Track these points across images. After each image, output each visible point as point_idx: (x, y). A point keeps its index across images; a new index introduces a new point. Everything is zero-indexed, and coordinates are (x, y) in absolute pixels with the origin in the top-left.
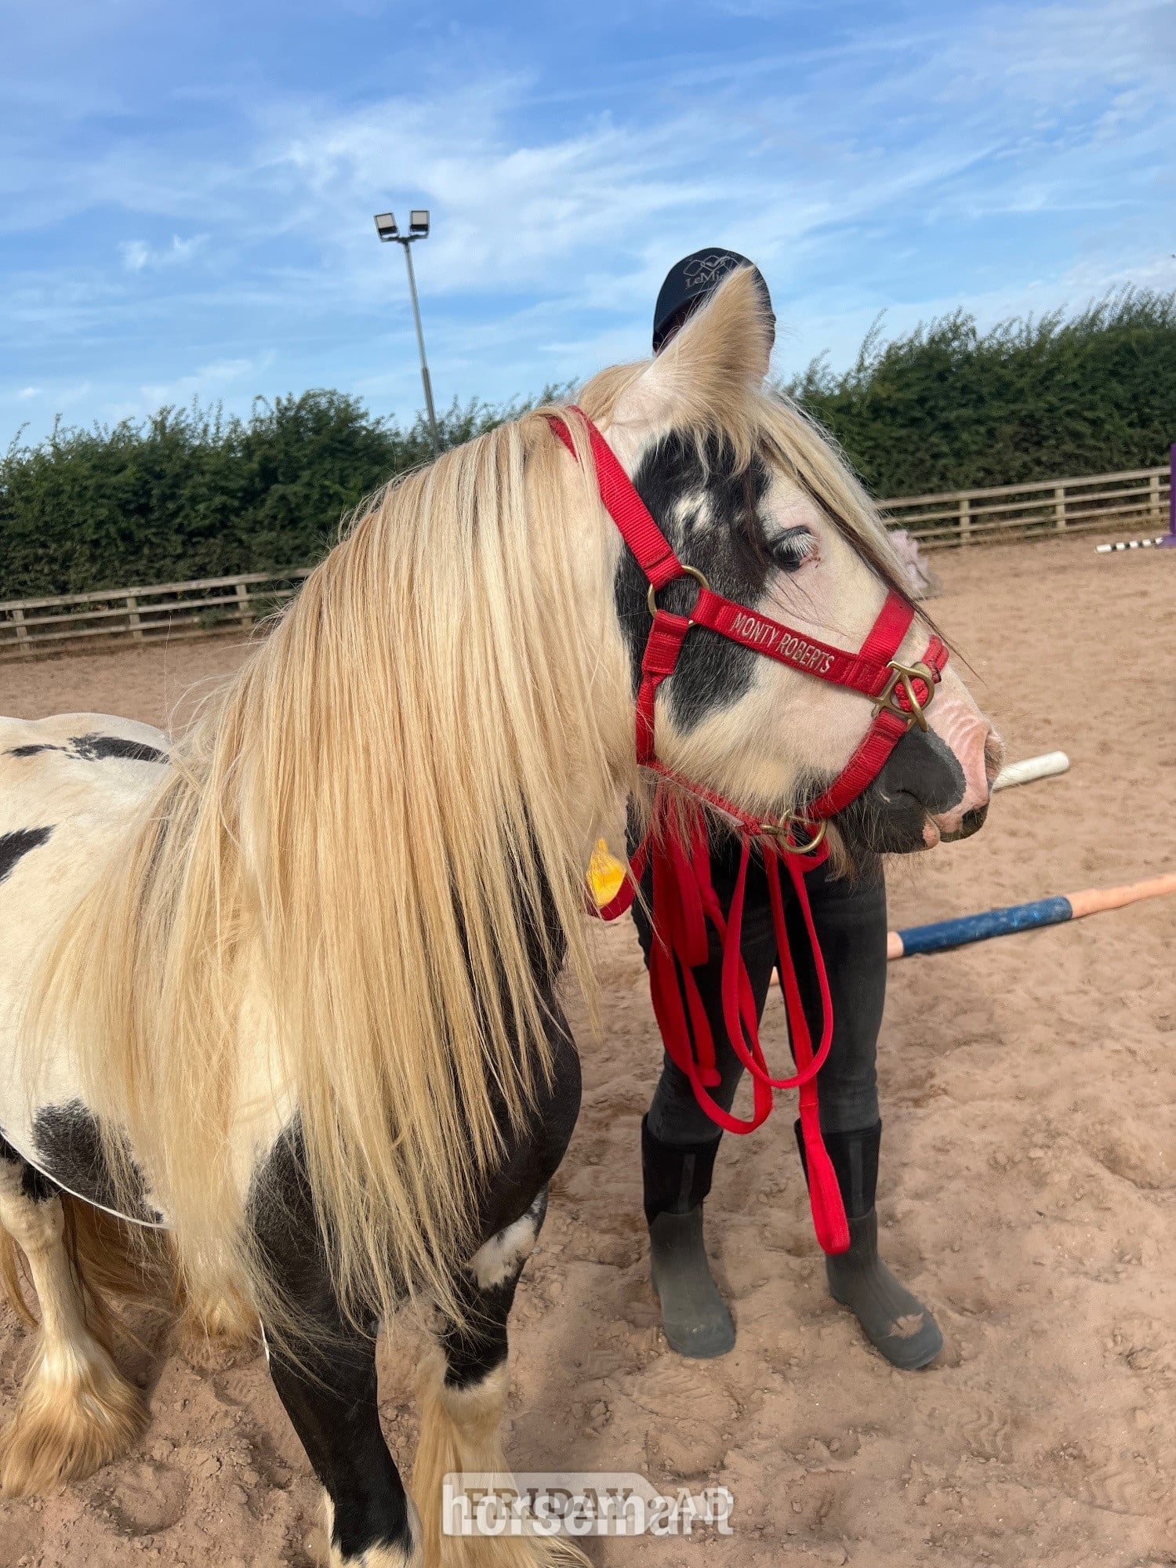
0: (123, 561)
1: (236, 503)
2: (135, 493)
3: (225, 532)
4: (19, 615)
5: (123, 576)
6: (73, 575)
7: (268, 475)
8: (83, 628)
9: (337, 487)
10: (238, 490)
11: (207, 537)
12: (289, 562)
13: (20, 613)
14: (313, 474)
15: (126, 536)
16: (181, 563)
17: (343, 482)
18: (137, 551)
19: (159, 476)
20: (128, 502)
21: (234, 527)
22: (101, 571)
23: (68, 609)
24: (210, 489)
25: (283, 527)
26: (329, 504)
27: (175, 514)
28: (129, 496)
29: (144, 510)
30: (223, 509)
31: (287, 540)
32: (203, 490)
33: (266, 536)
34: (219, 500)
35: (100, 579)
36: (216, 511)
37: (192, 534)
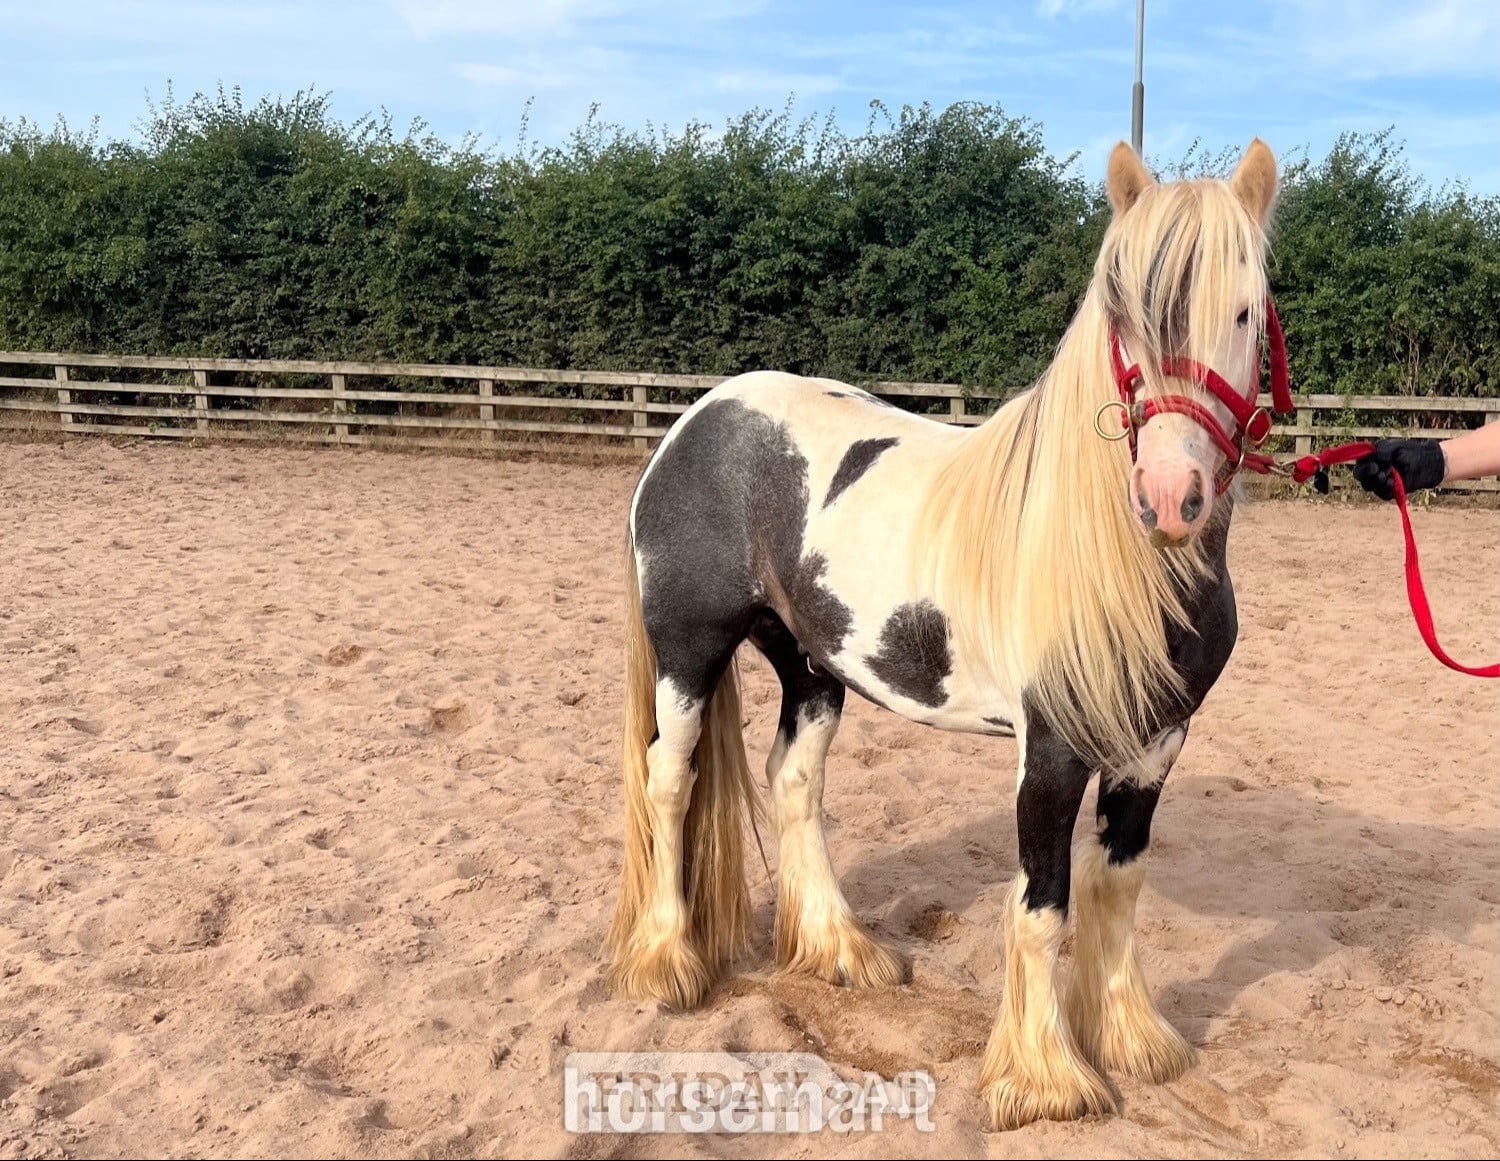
0: (645, 331)
1: (813, 267)
2: (670, 232)
3: (798, 309)
4: (486, 389)
5: (641, 354)
6: (576, 342)
7: (871, 228)
8: (576, 422)
9: (965, 261)
10: (818, 247)
11: (766, 311)
12: (876, 369)
13: (489, 386)
14: (933, 236)
15: (652, 295)
16: (727, 347)
17: (977, 252)
18: (666, 320)
19: (709, 210)
20: (661, 245)
21: (809, 303)
22: (614, 341)
23: (564, 390)
24: (777, 238)
25: (881, 314)
26: (953, 285)
27: (723, 272)
28: (661, 236)
29: (683, 259)
30: (795, 272)
31: (883, 335)
32: (767, 240)
33: (853, 323)
34: (787, 258)
35: (611, 351)
36: (783, 274)
37: (749, 305)
